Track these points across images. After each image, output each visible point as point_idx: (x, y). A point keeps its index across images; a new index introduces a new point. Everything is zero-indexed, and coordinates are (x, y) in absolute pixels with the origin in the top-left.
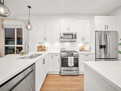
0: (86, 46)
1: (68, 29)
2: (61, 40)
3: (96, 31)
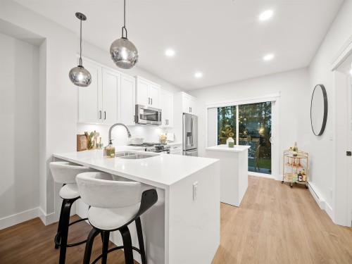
1: (150, 101)
2: (140, 121)
3: (184, 114)
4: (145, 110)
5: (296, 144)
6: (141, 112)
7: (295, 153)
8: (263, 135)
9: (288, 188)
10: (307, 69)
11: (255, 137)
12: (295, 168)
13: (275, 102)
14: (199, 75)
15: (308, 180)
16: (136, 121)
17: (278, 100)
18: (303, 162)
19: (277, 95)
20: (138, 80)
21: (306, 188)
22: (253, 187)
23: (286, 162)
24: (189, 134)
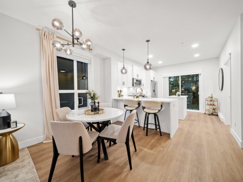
1: (138, 76)
2: (134, 85)
3: (151, 81)
5: (212, 95)
6: (135, 81)
7: (211, 99)
8: (195, 91)
9: (208, 116)
10: (218, 58)
11: (189, 92)
12: (211, 107)
13: (201, 74)
14: (160, 62)
15: (218, 112)
16: (133, 85)
18: (215, 103)
19: (202, 71)
20: (134, 67)
21: (217, 115)
22: (189, 115)
23: (207, 103)
24: (154, 91)
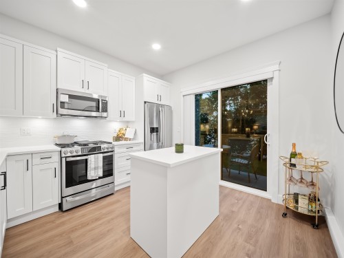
0: (128, 129)
1: (85, 84)
2: (60, 111)
3: (145, 102)
4: (71, 97)
6: (63, 98)
13: (272, 78)
17: (276, 75)
19: (277, 67)
